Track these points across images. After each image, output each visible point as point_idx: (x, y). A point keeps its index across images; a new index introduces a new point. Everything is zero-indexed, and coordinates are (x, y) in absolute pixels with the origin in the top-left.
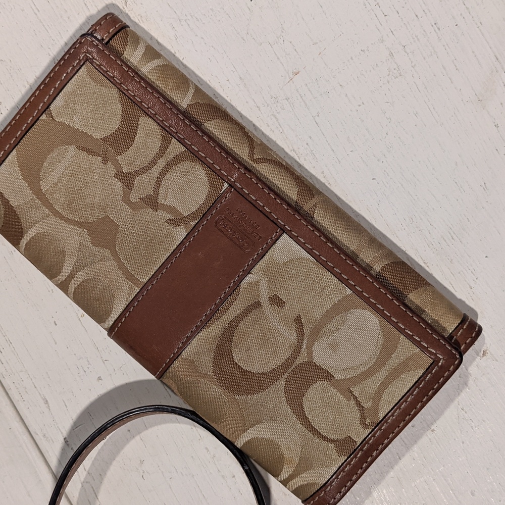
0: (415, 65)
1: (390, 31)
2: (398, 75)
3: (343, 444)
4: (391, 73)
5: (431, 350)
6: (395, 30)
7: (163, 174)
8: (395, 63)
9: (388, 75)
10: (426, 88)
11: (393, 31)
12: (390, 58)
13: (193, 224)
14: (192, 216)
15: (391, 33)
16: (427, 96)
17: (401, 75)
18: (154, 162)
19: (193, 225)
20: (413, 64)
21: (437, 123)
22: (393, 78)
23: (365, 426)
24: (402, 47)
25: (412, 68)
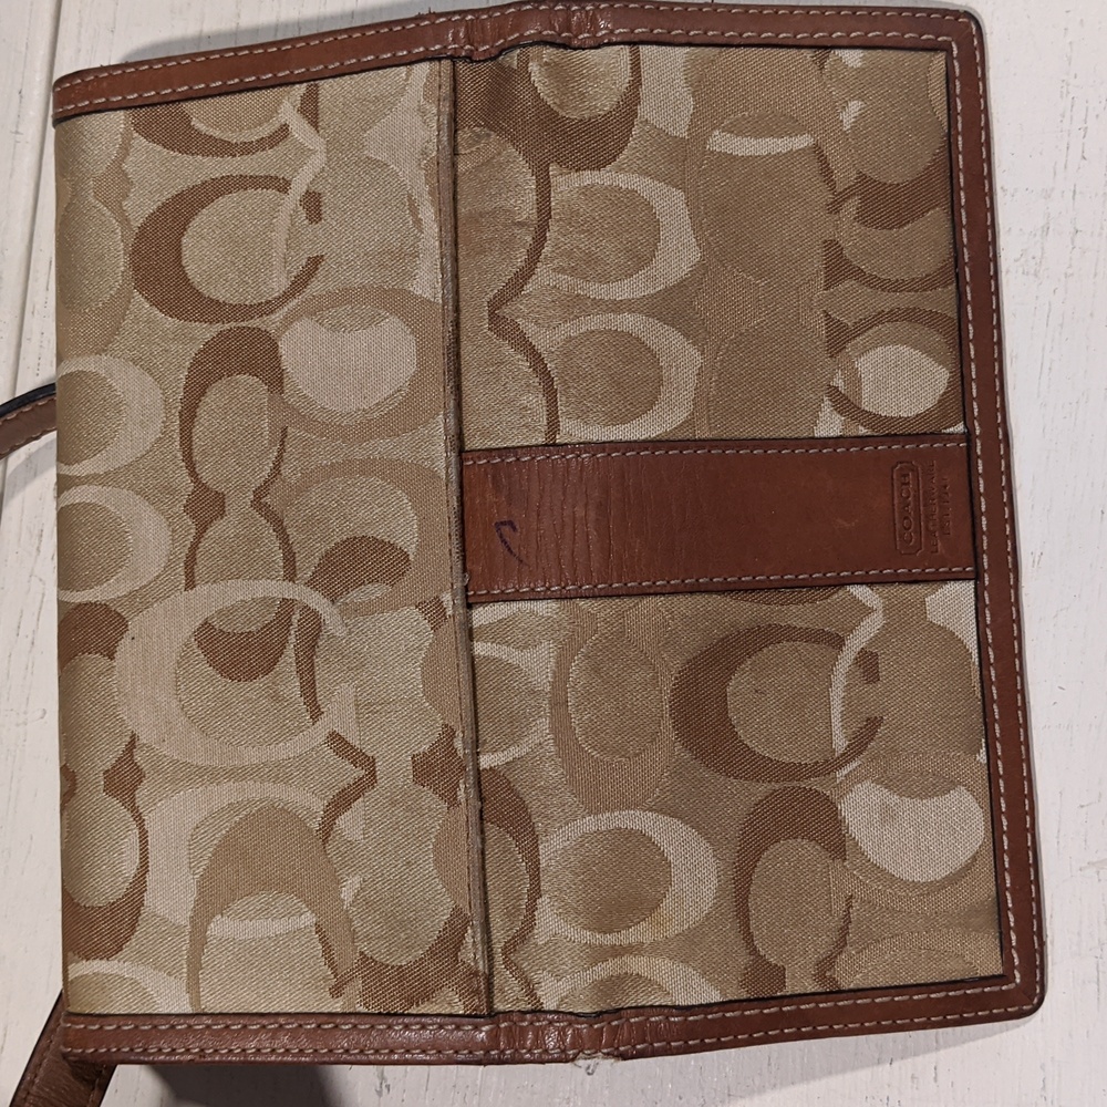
0: (1072, 275)
1: (1072, 188)
2: (1032, 272)
3: (764, 971)
4: (1023, 259)
5: (1015, 955)
6: (1081, 193)
7: (892, 316)
8: (1043, 249)
9: (1016, 261)
10: (1061, 325)
11: (1077, 191)
12: (1039, 233)
13: (863, 431)
14: (872, 419)
15: (1071, 194)
16: (1053, 341)
17: (1036, 275)
18: (897, 286)
19: (860, 433)
20: (1070, 271)
21: (1039, 396)
22: (1021, 270)
23: (820, 976)
24: (1073, 230)
25: (1063, 278)
